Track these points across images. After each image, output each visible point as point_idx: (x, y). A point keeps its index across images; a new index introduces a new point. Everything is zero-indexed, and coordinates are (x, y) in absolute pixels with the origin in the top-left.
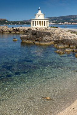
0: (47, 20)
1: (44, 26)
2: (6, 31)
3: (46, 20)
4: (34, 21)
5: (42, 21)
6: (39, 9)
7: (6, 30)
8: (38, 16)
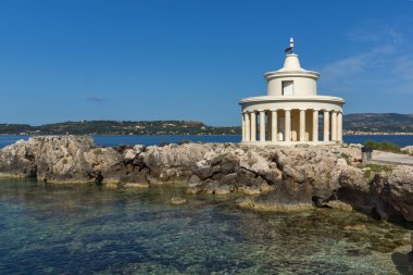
0: (337, 108)
1: (321, 138)
2: (68, 175)
3: (328, 107)
4: (261, 108)
5: (309, 113)
6: (289, 50)
7: (68, 166)
8: (284, 84)
